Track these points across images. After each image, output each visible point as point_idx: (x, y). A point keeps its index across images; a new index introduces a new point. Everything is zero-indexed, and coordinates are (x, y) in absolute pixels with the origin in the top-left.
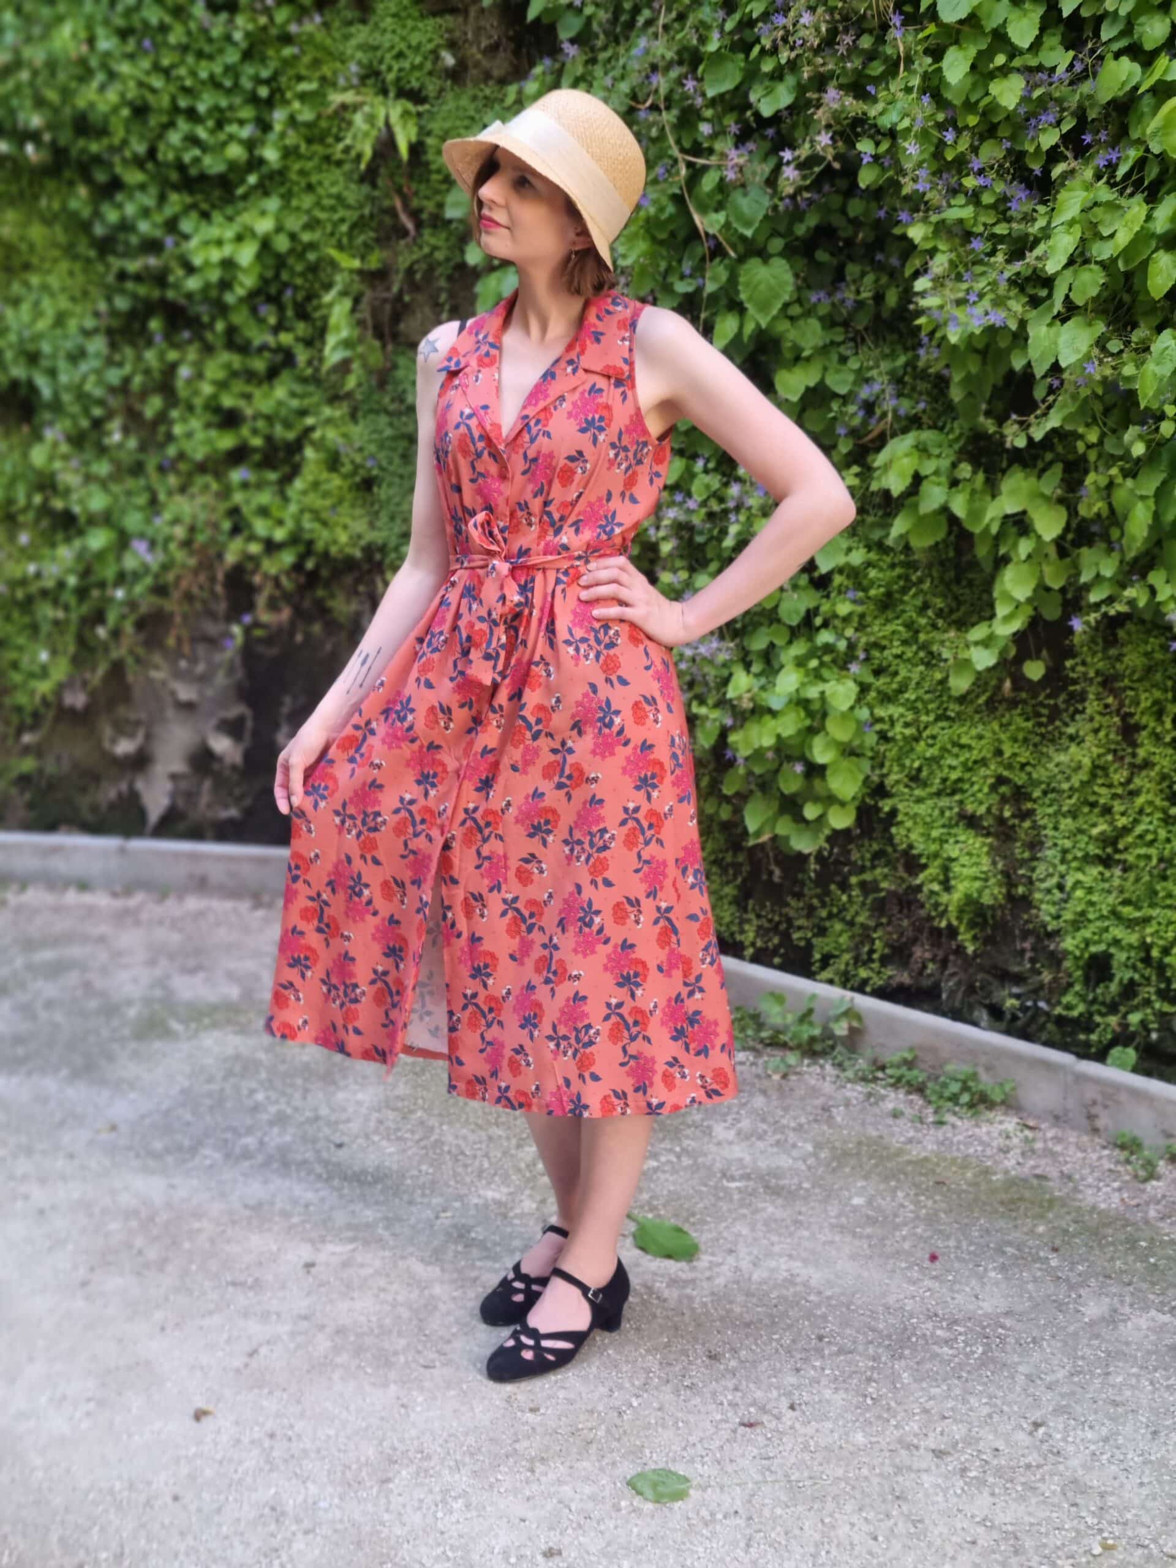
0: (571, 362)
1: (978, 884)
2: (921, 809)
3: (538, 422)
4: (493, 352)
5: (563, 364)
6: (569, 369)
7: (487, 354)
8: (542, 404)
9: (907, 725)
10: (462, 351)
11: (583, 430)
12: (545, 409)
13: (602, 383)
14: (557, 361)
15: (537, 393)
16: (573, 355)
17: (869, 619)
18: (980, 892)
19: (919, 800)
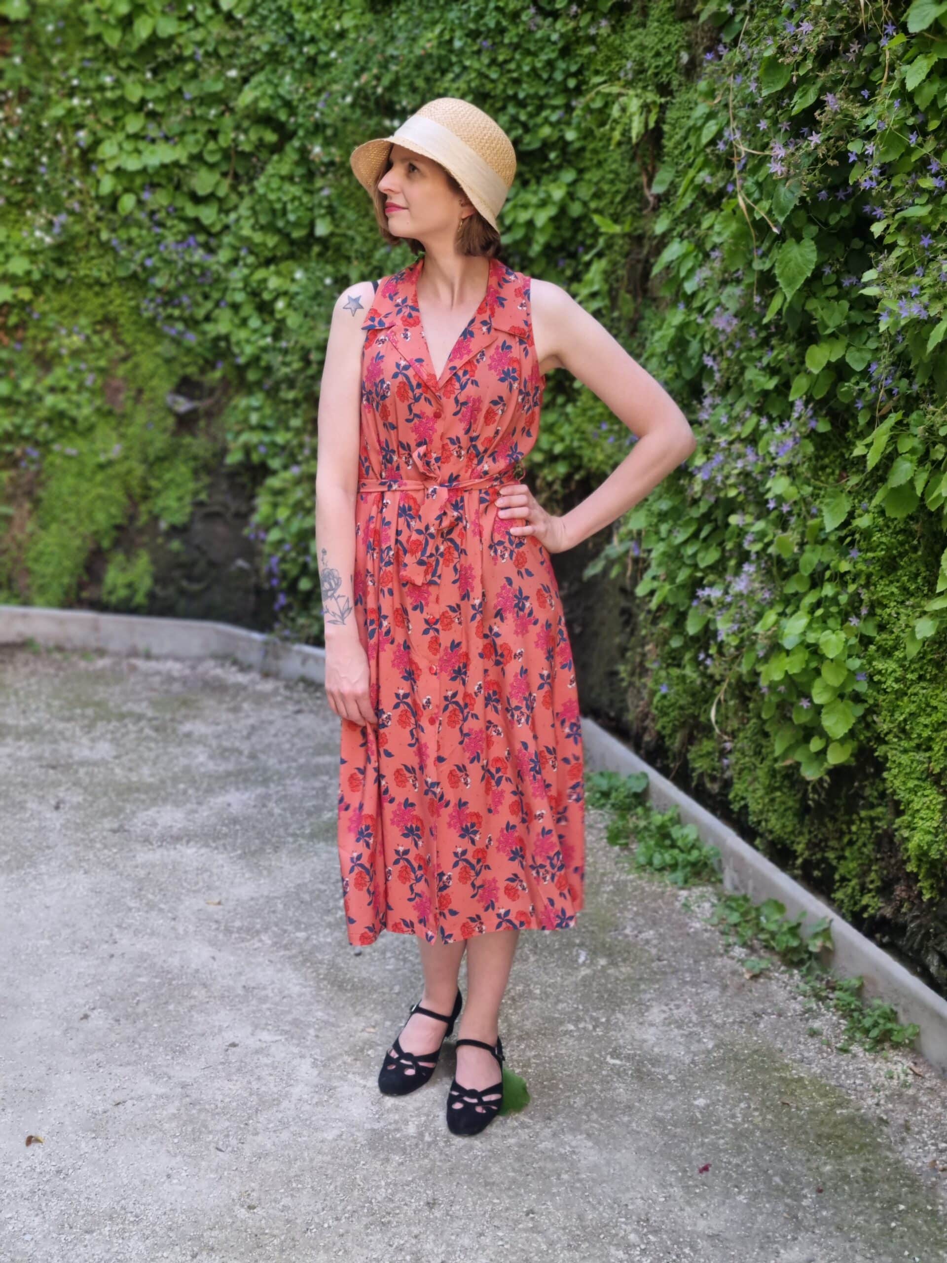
0: (484, 323)
1: (929, 838)
2: (904, 759)
3: (465, 373)
4: (414, 314)
5: (477, 323)
6: (484, 329)
7: (410, 316)
8: (466, 358)
9: (897, 680)
10: (383, 312)
11: (502, 380)
12: (469, 362)
13: (510, 342)
14: (472, 321)
15: (458, 350)
16: (485, 316)
17: (874, 578)
18: (930, 844)
19: (905, 751)
